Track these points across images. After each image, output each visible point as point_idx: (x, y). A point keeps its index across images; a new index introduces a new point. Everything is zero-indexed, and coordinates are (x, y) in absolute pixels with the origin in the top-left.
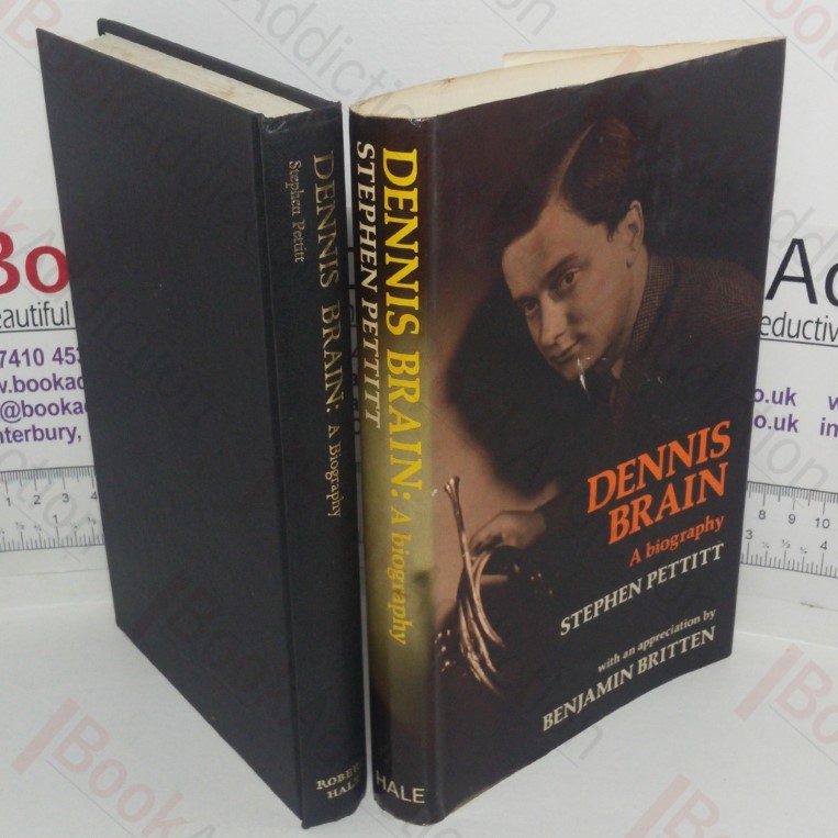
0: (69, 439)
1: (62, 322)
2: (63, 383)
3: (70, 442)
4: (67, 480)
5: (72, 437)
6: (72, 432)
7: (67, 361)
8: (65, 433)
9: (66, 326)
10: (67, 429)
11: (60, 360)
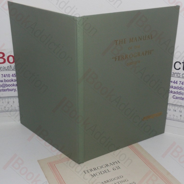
0: (14, 91)
1: (14, 69)
2: (14, 80)
3: (15, 92)
4: (14, 99)
5: (15, 90)
6: (15, 89)
7: (14, 77)
8: (14, 90)
9: (14, 70)
10: (14, 89)
11: (13, 76)
